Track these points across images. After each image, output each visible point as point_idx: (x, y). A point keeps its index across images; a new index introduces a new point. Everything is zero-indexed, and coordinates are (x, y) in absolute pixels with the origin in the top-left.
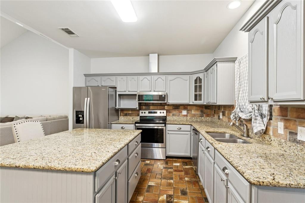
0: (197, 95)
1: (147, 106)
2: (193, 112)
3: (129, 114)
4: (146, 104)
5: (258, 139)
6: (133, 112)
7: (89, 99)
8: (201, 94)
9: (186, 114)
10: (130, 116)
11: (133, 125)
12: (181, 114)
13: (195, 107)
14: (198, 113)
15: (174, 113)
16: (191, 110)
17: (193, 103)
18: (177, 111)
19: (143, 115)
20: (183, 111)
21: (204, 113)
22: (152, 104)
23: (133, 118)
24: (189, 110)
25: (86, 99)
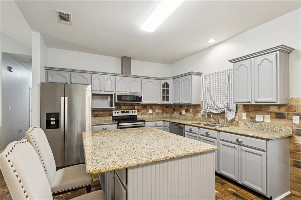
0: (165, 96)
1: (119, 106)
2: (157, 111)
3: (99, 114)
4: (118, 104)
5: (228, 124)
6: (104, 113)
7: (66, 98)
8: (169, 96)
9: (152, 113)
10: (102, 116)
11: (115, 125)
12: (148, 113)
13: (158, 107)
14: (161, 111)
15: (142, 112)
16: (156, 109)
17: (161, 103)
18: (145, 111)
19: (117, 115)
20: (150, 110)
21: (165, 111)
22: (123, 104)
23: (104, 119)
24: (154, 109)
25: (62, 98)
